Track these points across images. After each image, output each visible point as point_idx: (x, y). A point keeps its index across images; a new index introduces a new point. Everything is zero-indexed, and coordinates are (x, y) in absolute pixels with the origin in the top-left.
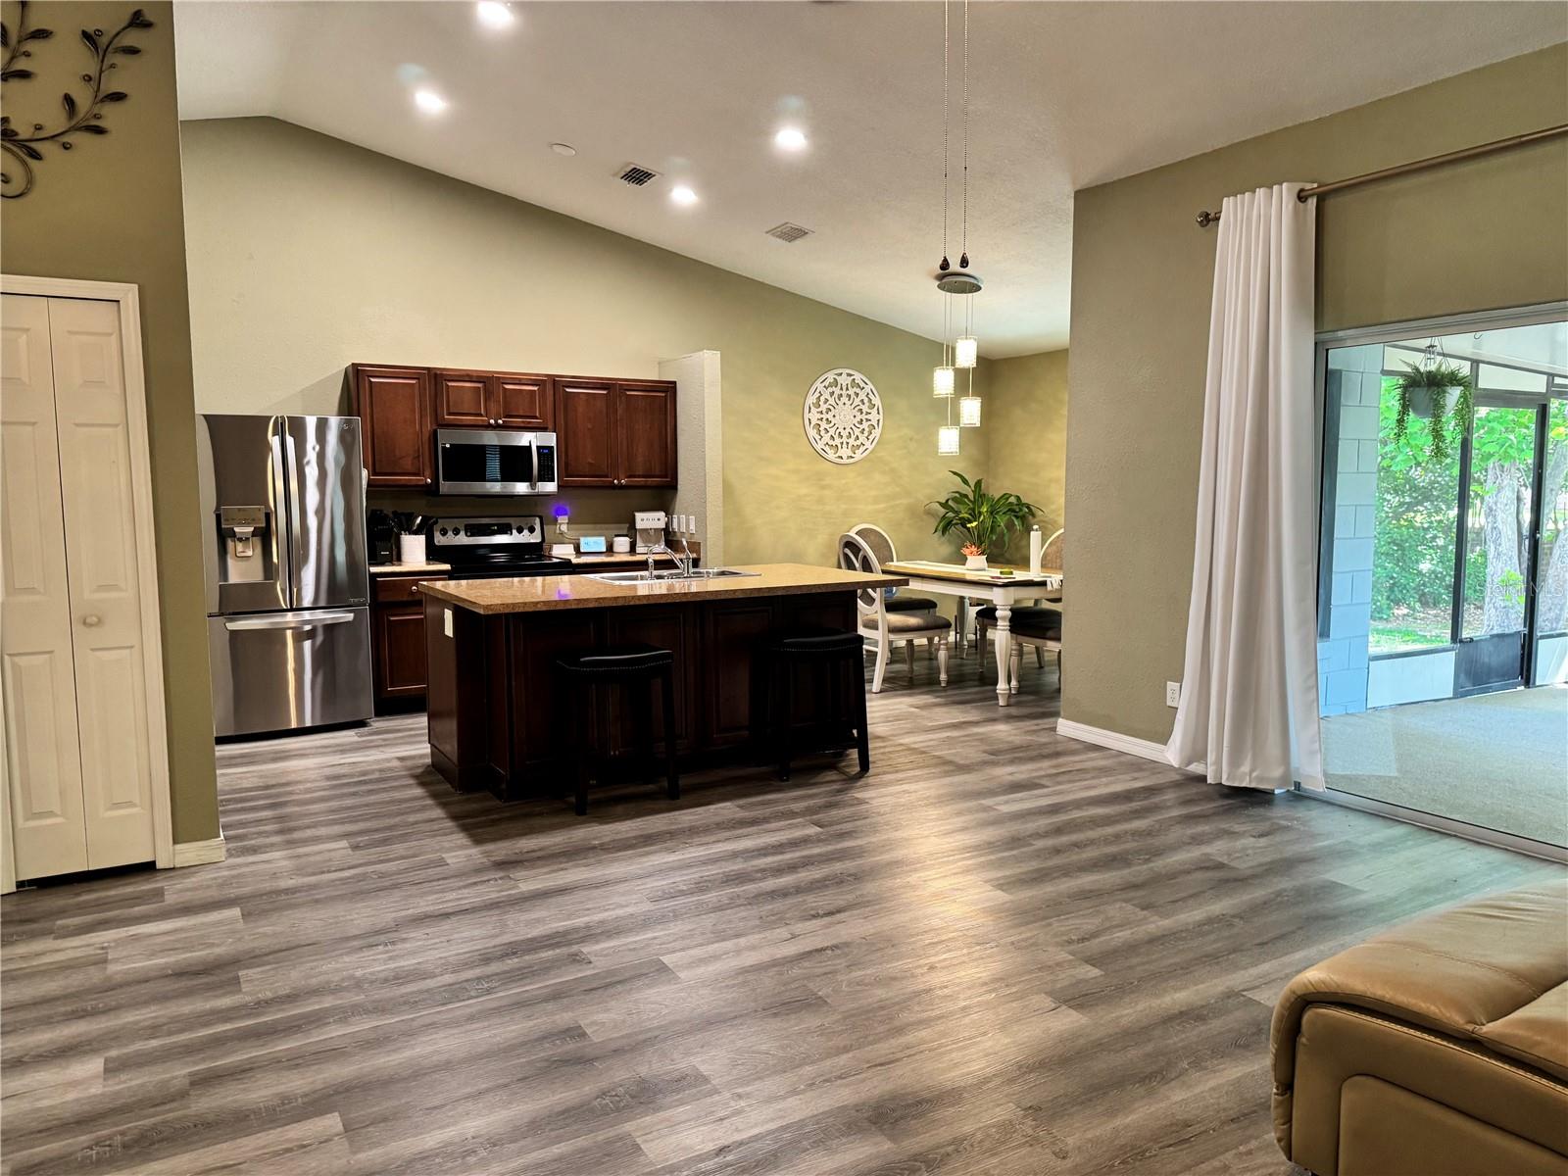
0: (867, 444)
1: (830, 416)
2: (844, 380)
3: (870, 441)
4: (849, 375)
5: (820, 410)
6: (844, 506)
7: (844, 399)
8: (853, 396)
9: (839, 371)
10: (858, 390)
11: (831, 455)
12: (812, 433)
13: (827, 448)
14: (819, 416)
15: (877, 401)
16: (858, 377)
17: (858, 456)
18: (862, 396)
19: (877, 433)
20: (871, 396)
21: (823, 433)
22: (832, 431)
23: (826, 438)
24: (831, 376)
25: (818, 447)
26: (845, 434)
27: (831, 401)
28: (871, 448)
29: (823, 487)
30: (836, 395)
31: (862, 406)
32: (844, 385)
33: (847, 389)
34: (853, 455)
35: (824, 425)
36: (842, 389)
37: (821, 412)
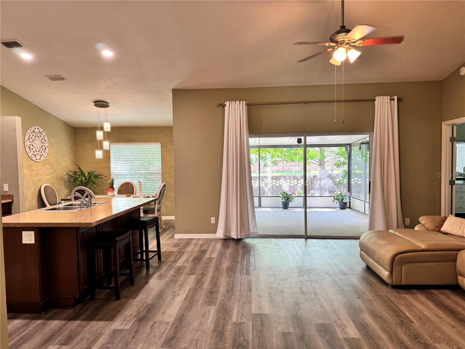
0: (44, 154)
1: (33, 144)
2: (37, 131)
3: (45, 153)
4: (38, 129)
5: (29, 141)
6: (38, 177)
7: (37, 137)
8: (39, 136)
9: (35, 127)
10: (41, 135)
11: (34, 159)
12: (28, 150)
13: (33, 156)
14: (30, 143)
15: (46, 139)
16: (41, 130)
17: (42, 159)
18: (42, 137)
19: (47, 150)
20: (45, 137)
21: (31, 150)
22: (34, 149)
23: (32, 152)
24: (32, 128)
25: (30, 155)
26: (38, 150)
27: (33, 138)
28: (45, 156)
29: (32, 170)
30: (34, 136)
31: (42, 141)
32: (37, 132)
33: (38, 134)
34: (41, 158)
35: (31, 147)
36: (36, 134)
37: (30, 142)
